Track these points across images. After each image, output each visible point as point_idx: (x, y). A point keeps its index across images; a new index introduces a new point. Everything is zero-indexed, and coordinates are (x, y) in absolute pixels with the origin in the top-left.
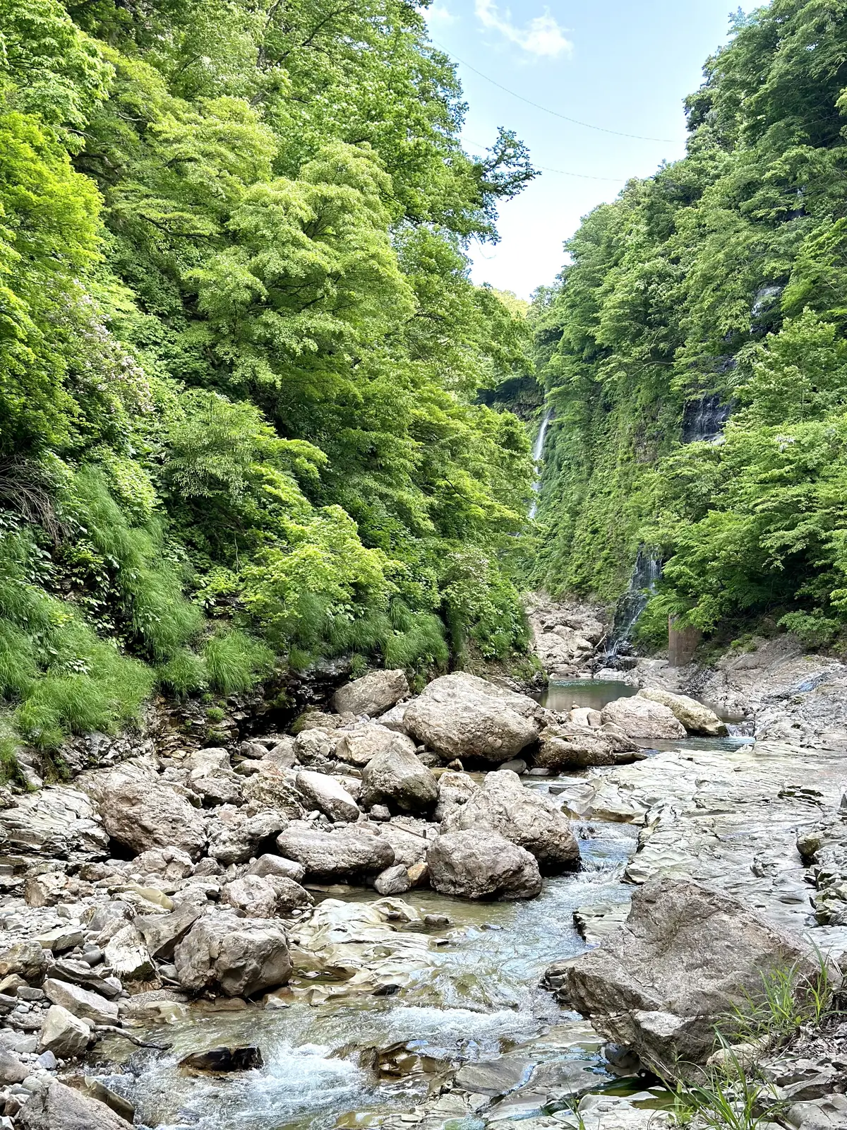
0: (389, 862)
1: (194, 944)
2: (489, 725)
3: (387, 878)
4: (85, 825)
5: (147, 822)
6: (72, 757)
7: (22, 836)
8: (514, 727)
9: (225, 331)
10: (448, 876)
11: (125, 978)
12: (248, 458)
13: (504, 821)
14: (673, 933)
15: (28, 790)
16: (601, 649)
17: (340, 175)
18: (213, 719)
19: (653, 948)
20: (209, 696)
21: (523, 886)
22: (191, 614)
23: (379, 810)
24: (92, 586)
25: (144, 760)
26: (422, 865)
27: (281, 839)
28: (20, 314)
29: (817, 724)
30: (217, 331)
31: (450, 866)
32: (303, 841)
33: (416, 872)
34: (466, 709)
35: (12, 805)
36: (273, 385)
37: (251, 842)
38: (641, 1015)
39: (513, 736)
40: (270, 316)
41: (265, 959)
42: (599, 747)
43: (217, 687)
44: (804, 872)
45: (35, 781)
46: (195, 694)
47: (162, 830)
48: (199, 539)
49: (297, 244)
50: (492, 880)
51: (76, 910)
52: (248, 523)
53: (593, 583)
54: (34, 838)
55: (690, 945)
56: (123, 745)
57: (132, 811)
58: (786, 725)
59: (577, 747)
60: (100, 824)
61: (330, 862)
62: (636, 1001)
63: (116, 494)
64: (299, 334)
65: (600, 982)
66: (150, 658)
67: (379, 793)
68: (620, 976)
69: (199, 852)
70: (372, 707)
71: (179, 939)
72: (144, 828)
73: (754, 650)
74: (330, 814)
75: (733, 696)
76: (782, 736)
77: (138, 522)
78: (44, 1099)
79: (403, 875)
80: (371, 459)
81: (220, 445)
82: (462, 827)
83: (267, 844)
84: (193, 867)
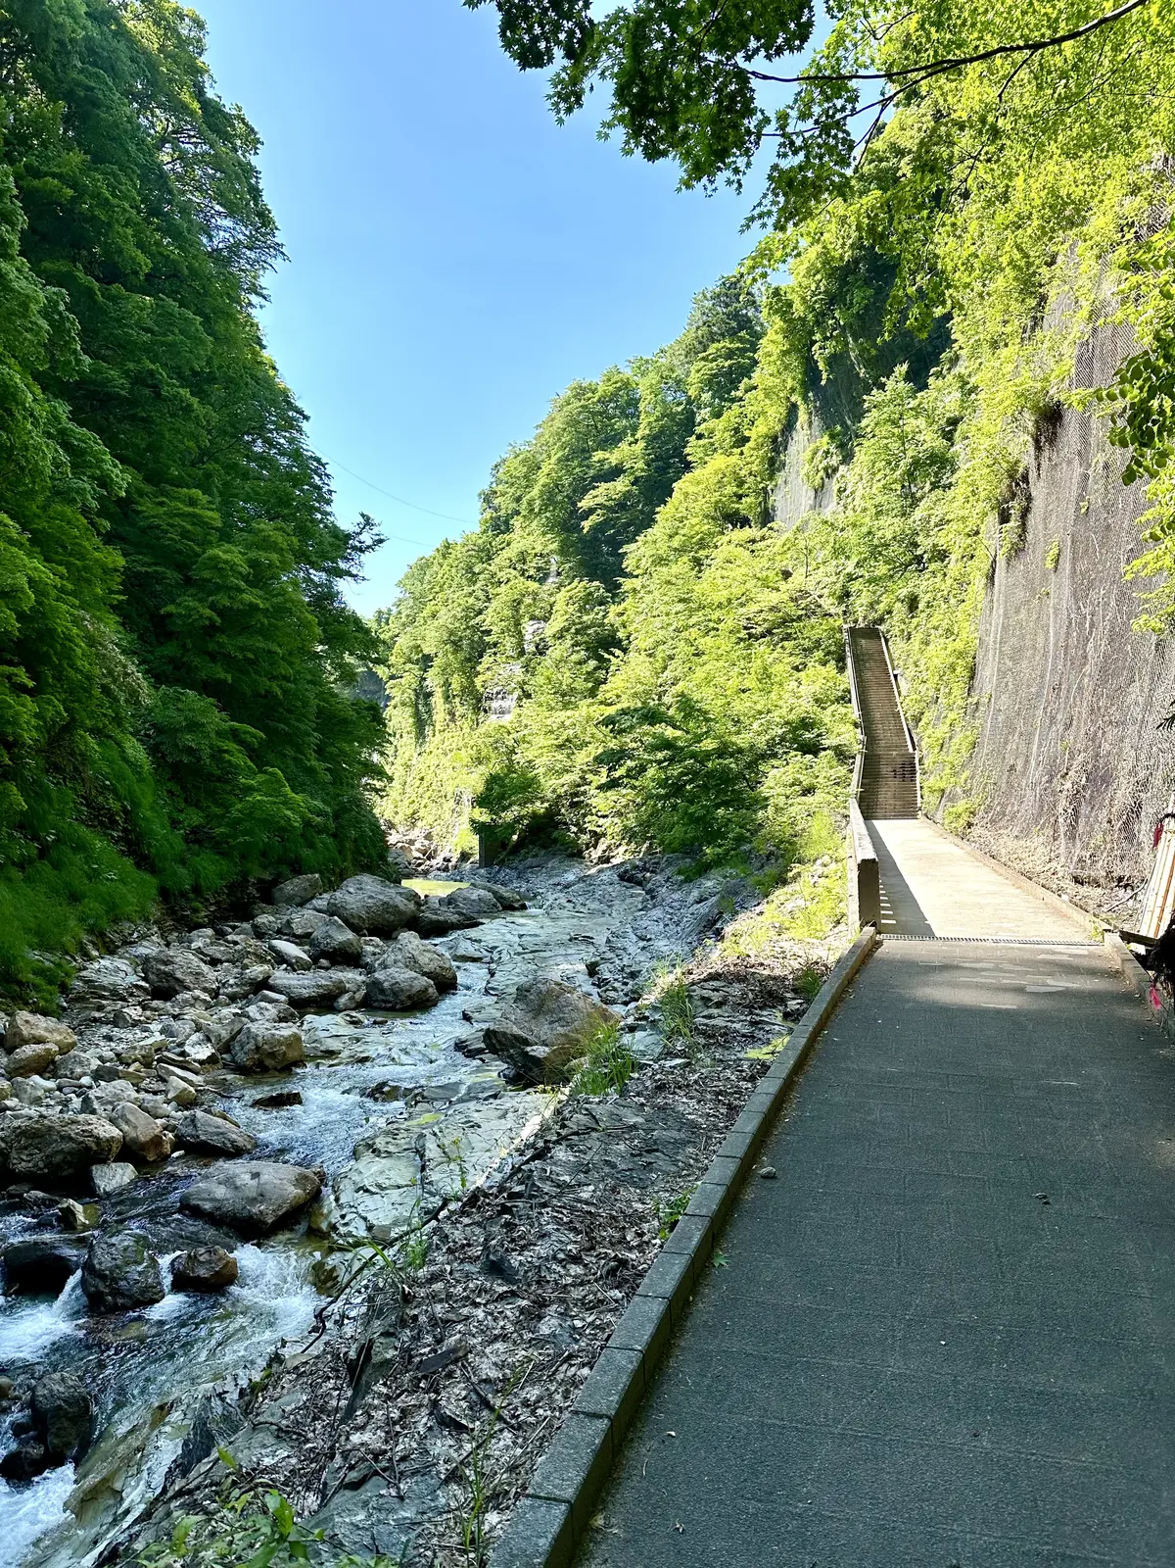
0: (343, 991)
1: (245, 1040)
2: (386, 906)
3: (343, 1000)
4: (133, 979)
5: (179, 975)
6: (115, 937)
7: (95, 987)
8: (402, 907)
9: (190, 646)
10: (381, 997)
11: (201, 1062)
12: (213, 735)
13: (412, 963)
14: (541, 1006)
15: (91, 959)
16: (429, 859)
17: (267, 544)
18: (195, 911)
19: (531, 1015)
20: (191, 895)
21: (428, 1000)
22: (177, 840)
23: (324, 962)
24: (113, 823)
25: (154, 938)
26: (363, 992)
27: (271, 981)
28: (78, 640)
29: (581, 899)
30: (184, 646)
31: (382, 991)
32: (285, 982)
33: (359, 996)
34: (370, 897)
35: (85, 969)
36: (225, 681)
37: (251, 984)
38: (529, 1049)
39: (401, 913)
40: (223, 639)
41: (289, 1046)
42: (454, 918)
43: (197, 889)
44: (591, 981)
45: (95, 953)
46: (183, 894)
47: (188, 980)
48: (176, 789)
49: (240, 591)
50: (409, 997)
51: (155, 1027)
52: (210, 777)
53: (421, 814)
54: (104, 988)
55: (551, 1011)
56: (143, 929)
57: (167, 969)
58: (563, 901)
59: (441, 918)
60: (144, 979)
61: (306, 993)
62: (527, 1043)
63: (125, 760)
64: (242, 649)
65: (504, 1034)
66: (153, 870)
67: (323, 952)
68: (516, 1030)
69: (215, 993)
70: (298, 900)
71: (233, 1038)
72: (177, 980)
73: (536, 856)
74: (293, 965)
75: (525, 886)
76: (563, 907)
77: (141, 780)
78: (193, 1121)
79: (352, 999)
80: (292, 739)
81: (193, 726)
82: (386, 967)
83: (261, 985)
84: (212, 1002)
